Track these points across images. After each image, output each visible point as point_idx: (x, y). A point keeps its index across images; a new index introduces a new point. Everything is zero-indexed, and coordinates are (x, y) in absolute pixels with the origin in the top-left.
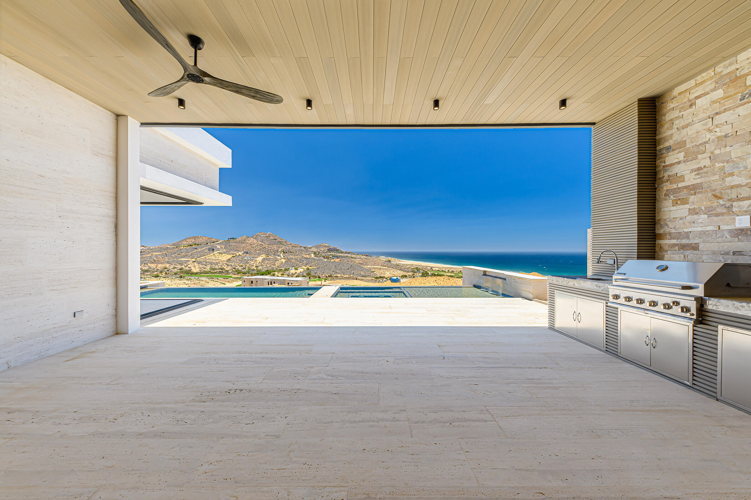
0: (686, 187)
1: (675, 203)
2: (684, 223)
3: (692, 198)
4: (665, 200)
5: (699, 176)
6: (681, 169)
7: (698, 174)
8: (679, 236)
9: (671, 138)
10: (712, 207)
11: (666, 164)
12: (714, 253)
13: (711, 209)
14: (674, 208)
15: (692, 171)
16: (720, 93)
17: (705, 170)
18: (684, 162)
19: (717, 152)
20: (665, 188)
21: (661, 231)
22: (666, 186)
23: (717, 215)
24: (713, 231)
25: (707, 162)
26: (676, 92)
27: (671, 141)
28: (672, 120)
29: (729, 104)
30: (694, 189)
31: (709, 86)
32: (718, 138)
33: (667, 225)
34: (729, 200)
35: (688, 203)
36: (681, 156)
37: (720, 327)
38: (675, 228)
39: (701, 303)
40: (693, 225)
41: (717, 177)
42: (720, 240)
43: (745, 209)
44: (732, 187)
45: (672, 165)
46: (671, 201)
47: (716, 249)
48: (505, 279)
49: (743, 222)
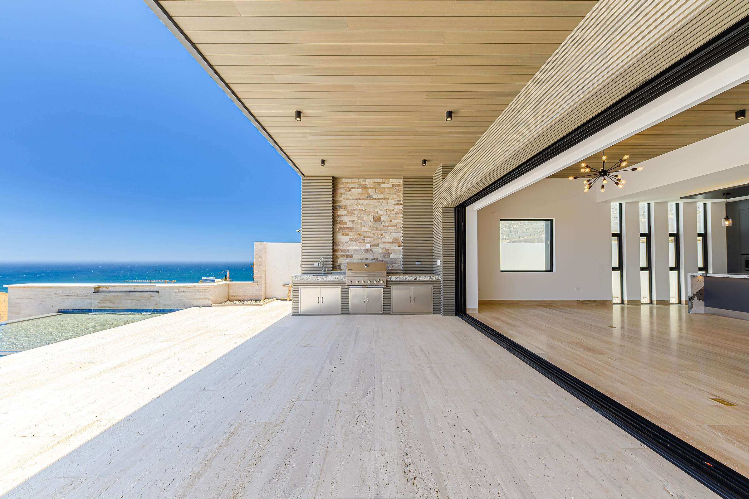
0: (348, 228)
1: (343, 235)
2: (347, 245)
3: (350, 234)
4: (339, 232)
5: (353, 224)
6: (345, 219)
7: (352, 223)
8: (345, 251)
9: (341, 202)
10: (358, 239)
11: (339, 214)
12: (358, 259)
13: (357, 240)
14: (342, 237)
15: (350, 221)
16: (360, 191)
17: (355, 222)
18: (347, 216)
19: (359, 215)
20: (338, 226)
21: (337, 248)
23: (360, 243)
24: (358, 249)
25: (355, 219)
26: (344, 180)
27: (341, 203)
28: (341, 193)
29: (363, 197)
30: (351, 229)
31: (356, 185)
32: (360, 209)
33: (339, 245)
34: (363, 237)
35: (348, 236)
36: (345, 213)
38: (343, 246)
40: (351, 246)
41: (359, 226)
42: (360, 253)
43: (368, 241)
44: (364, 232)
45: (341, 215)
46: (341, 233)
47: (359, 257)
48: (158, 292)
49: (368, 246)
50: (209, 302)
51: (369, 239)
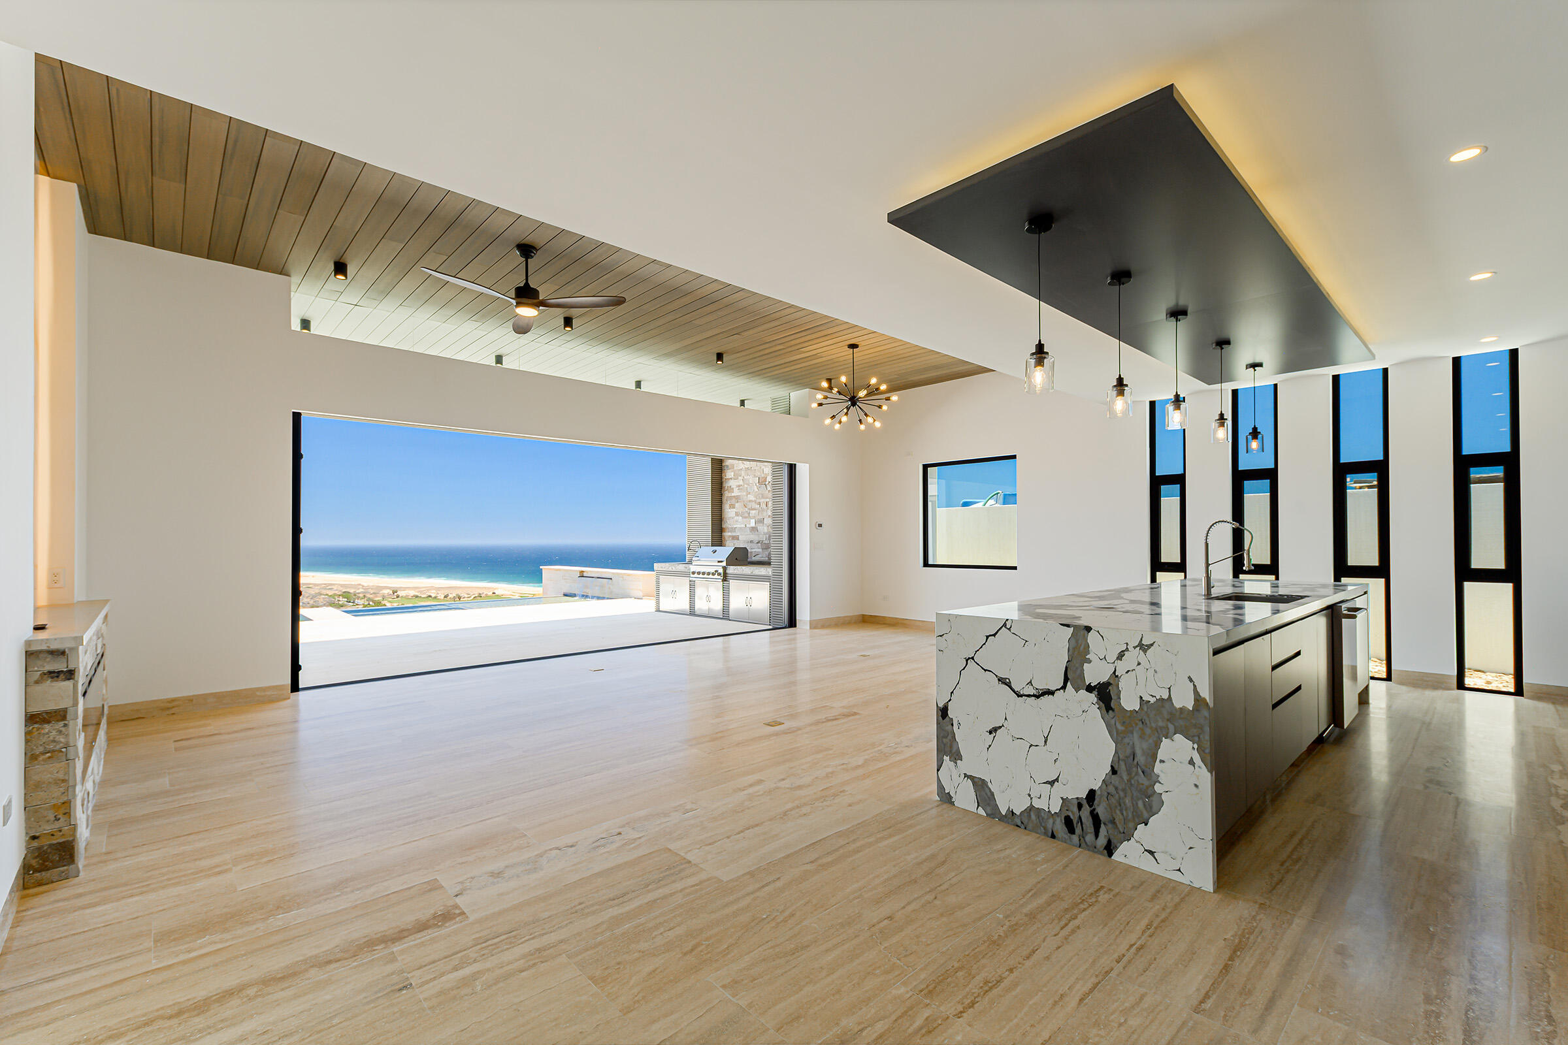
0: (733, 497)
1: (730, 507)
2: (733, 522)
3: (737, 505)
4: (725, 504)
5: (739, 491)
6: (732, 484)
7: (738, 489)
8: (731, 530)
11: (726, 477)
12: (744, 542)
13: (743, 513)
14: (729, 510)
15: (736, 486)
17: (741, 487)
18: (733, 479)
19: (745, 477)
21: (722, 528)
22: (726, 494)
23: (745, 518)
24: (744, 527)
25: (742, 483)
30: (738, 499)
32: (746, 468)
33: (727, 522)
34: (749, 509)
35: (736, 508)
36: (732, 475)
37: (731, 581)
38: (730, 524)
39: (725, 569)
40: (737, 523)
41: (745, 493)
42: (746, 533)
44: (750, 501)
45: (729, 479)
46: (728, 505)
47: (745, 539)
48: (611, 579)
49: (753, 524)
50: (640, 594)
51: (754, 512)
